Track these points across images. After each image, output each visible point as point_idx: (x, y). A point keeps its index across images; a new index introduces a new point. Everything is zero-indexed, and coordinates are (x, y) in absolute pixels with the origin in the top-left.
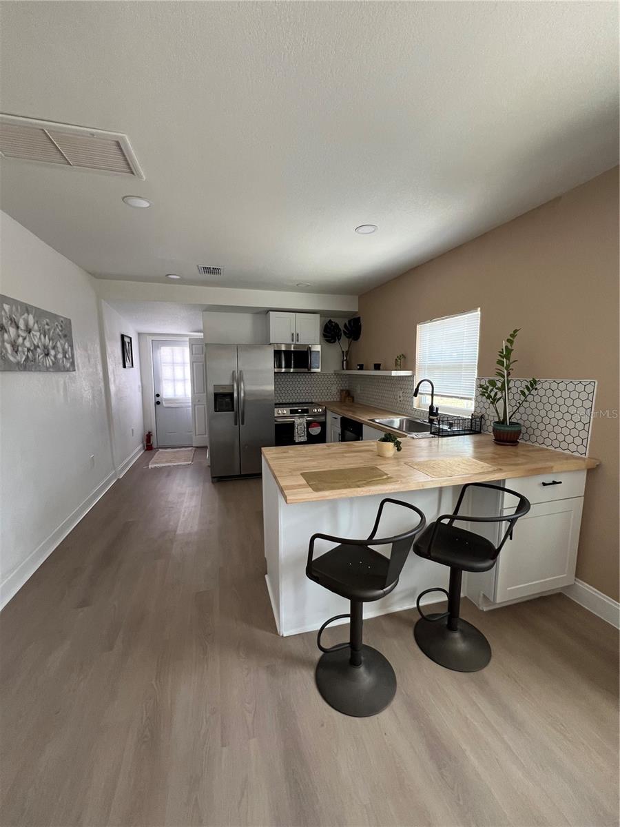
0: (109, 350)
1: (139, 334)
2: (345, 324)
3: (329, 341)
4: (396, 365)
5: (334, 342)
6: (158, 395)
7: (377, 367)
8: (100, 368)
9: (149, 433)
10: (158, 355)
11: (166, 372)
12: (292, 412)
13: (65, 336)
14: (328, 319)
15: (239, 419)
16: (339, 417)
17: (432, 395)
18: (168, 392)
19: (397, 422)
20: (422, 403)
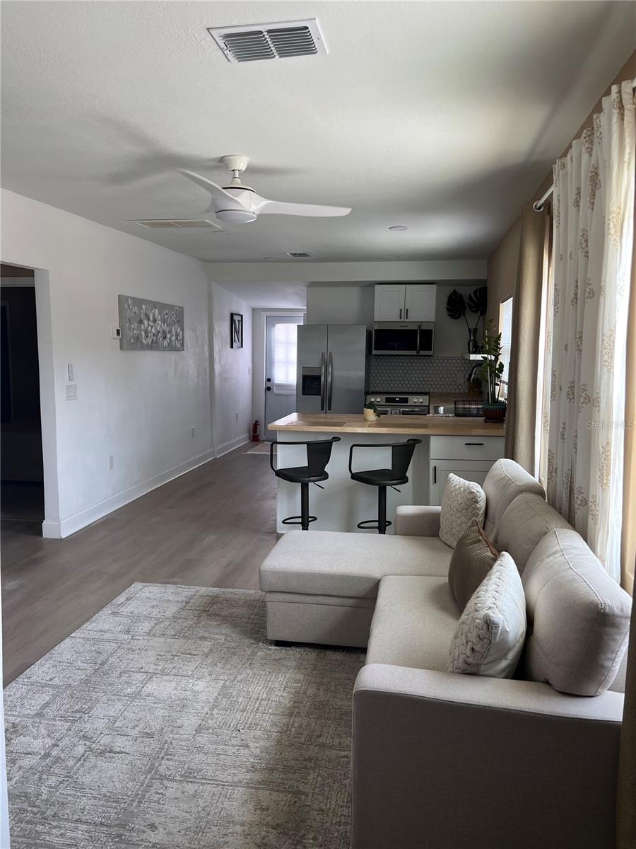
0: (216, 330)
1: (254, 310)
2: (471, 295)
3: (452, 316)
6: (269, 380)
8: (206, 348)
9: (257, 422)
10: (273, 333)
13: (178, 322)
14: (452, 290)
15: (326, 404)
18: (278, 376)
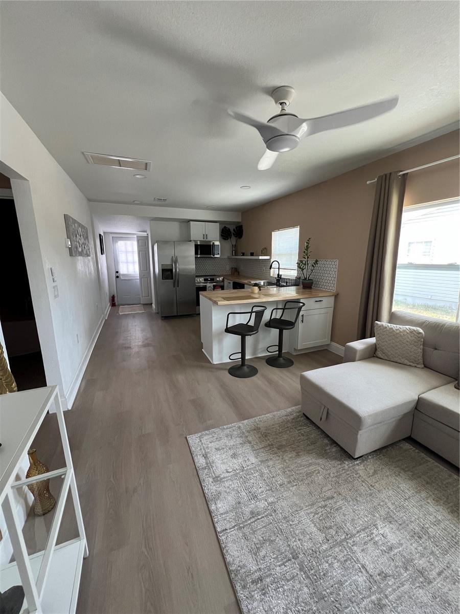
0: (97, 244)
1: (104, 233)
2: (234, 229)
3: (224, 239)
4: (262, 253)
5: (228, 239)
6: (117, 272)
7: (252, 254)
8: (94, 255)
9: (113, 295)
10: (117, 246)
11: (122, 257)
12: (205, 280)
13: (87, 237)
14: (224, 226)
15: (176, 284)
16: (232, 282)
17: (279, 268)
18: (123, 270)
19: (262, 283)
20: (274, 273)
